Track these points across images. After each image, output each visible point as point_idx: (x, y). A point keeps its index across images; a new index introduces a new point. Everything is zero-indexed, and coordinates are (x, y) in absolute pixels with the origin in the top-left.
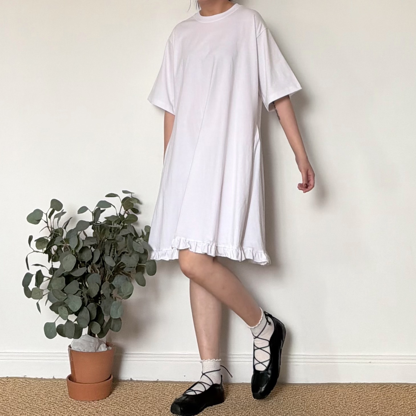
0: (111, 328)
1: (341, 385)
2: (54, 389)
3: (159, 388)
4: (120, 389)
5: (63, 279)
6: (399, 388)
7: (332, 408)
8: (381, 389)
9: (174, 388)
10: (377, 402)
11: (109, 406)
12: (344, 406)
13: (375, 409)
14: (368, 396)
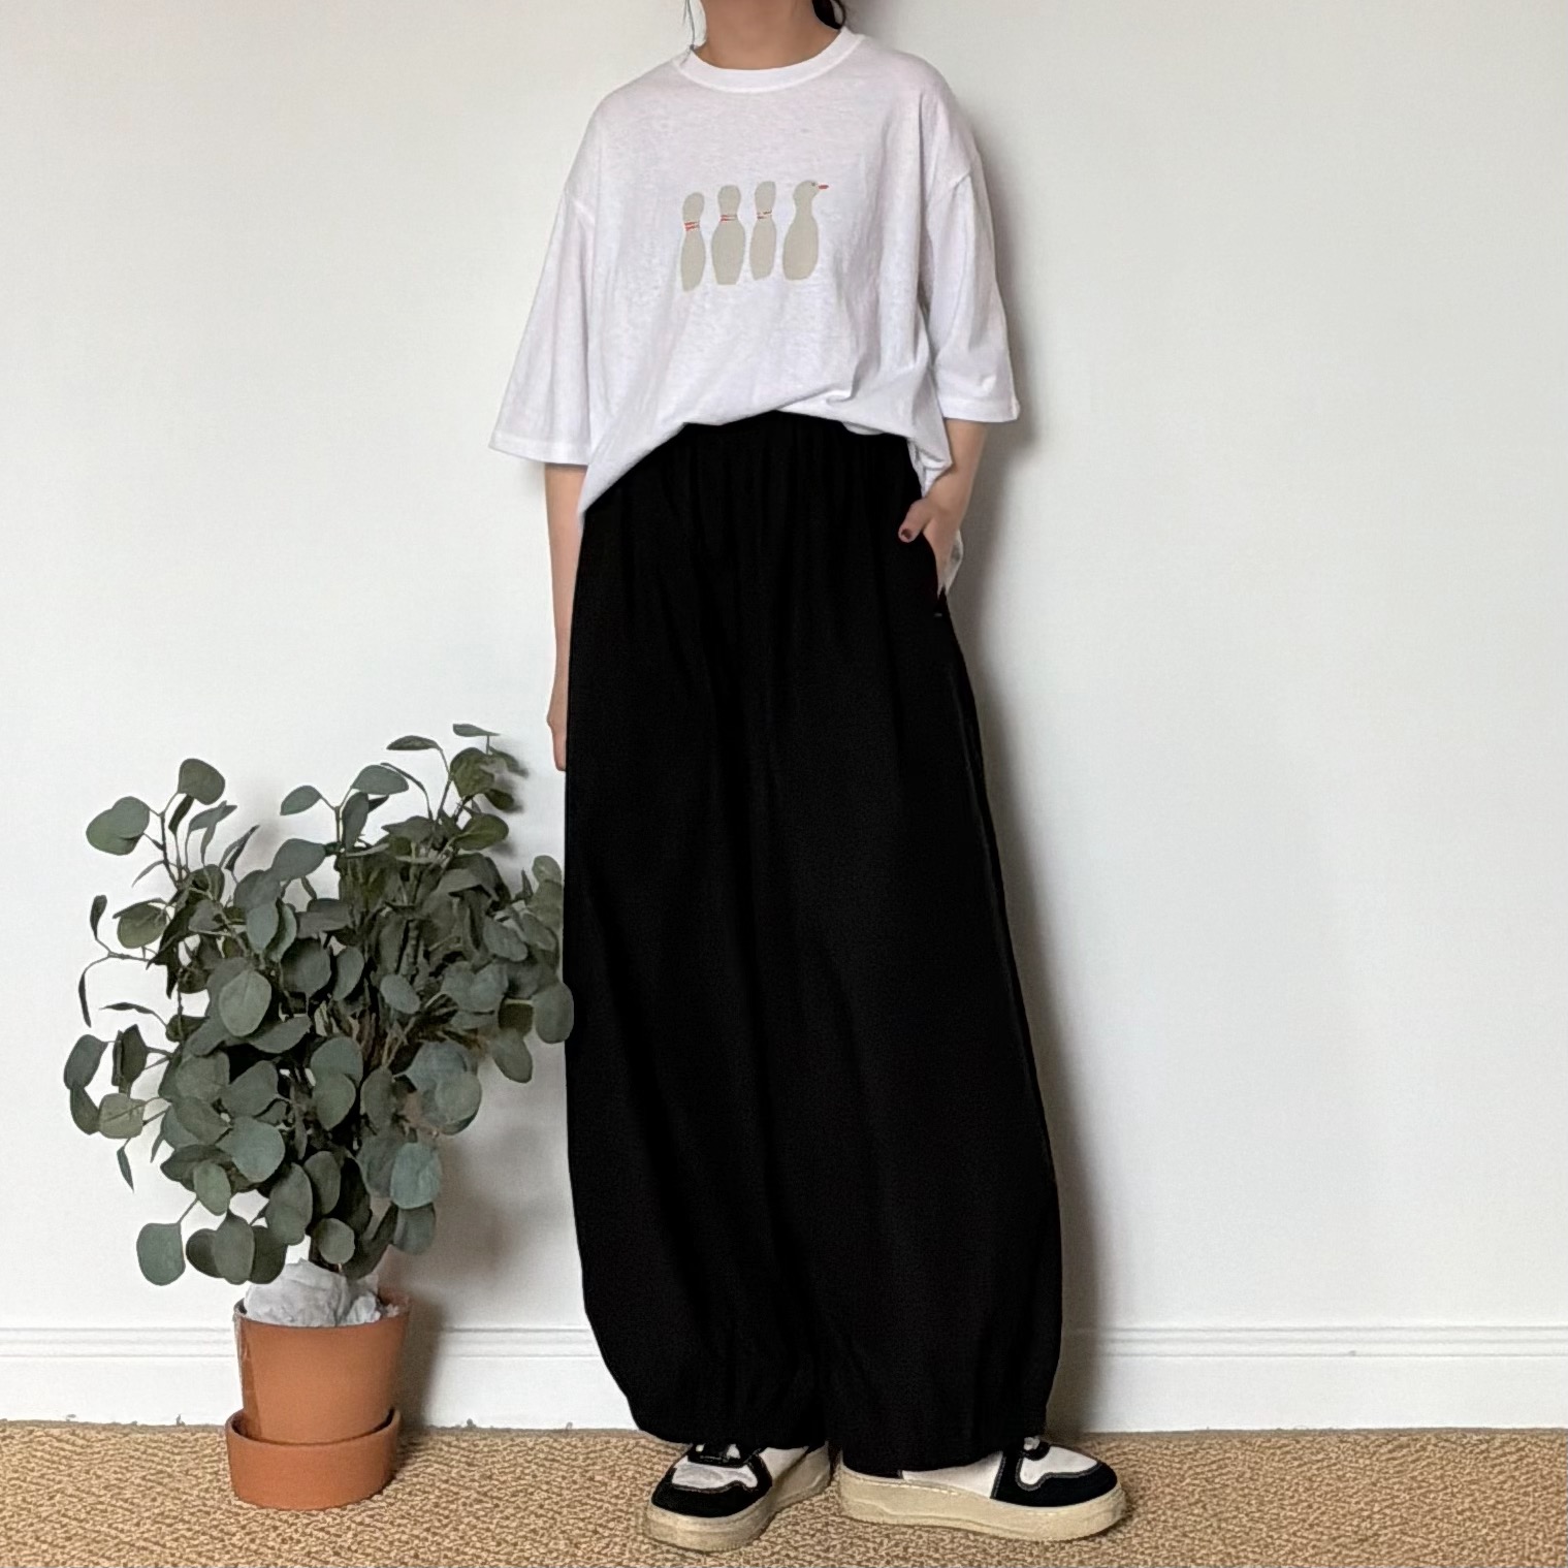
0: (397, 1239)
2: (178, 1466)
3: (573, 1456)
4: (426, 1460)
6: (1454, 1446)
8: (1390, 1452)
10: (1374, 1501)
12: (1254, 1517)
13: (1367, 1529)
14: (1344, 1479)
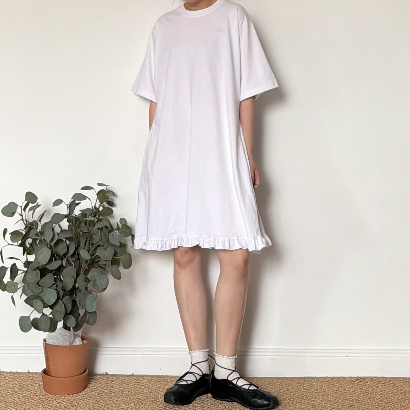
0: (86, 322)
1: (318, 379)
2: (29, 383)
3: (135, 382)
4: (95, 382)
5: (38, 271)
6: (375, 382)
7: (309, 402)
8: (358, 383)
9: (149, 381)
10: (353, 396)
11: (84, 400)
12: (320, 400)
13: (351, 403)
14: (345, 390)
